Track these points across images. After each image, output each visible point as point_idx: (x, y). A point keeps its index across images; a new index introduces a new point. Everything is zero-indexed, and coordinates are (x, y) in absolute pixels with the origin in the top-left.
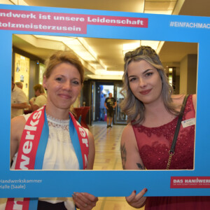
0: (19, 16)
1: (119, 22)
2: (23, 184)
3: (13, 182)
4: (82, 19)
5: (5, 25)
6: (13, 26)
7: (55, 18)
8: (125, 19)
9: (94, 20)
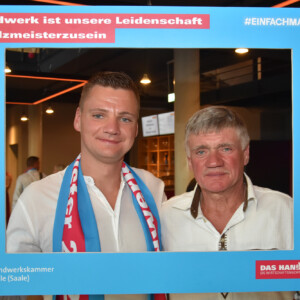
0: (13, 22)
1: (164, 22)
2: (25, 274)
3: (10, 270)
4: (107, 21)
6: (6, 36)
7: (66, 21)
8: (173, 16)
9: (125, 21)
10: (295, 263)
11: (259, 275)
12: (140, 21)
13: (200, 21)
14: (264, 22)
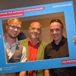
0: (2, 14)
1: (34, 10)
2: (11, 68)
4: (22, 11)
6: (1, 17)
7: (13, 12)
8: (36, 8)
9: (26, 11)
10: (70, 60)
11: (62, 64)
12: (29, 10)
14: (57, 6)
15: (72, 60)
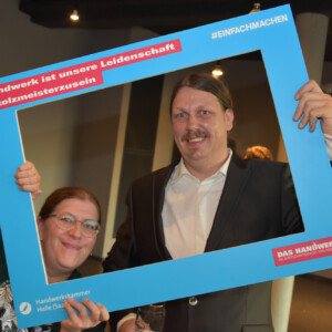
0: (18, 87)
1: (141, 55)
3: (53, 299)
4: (94, 67)
5: (5, 102)
6: (14, 100)
7: (61, 76)
8: (149, 49)
9: (109, 63)
10: (310, 244)
11: (278, 263)
12: (121, 59)
13: (172, 46)
14: (229, 32)
15: (319, 242)
